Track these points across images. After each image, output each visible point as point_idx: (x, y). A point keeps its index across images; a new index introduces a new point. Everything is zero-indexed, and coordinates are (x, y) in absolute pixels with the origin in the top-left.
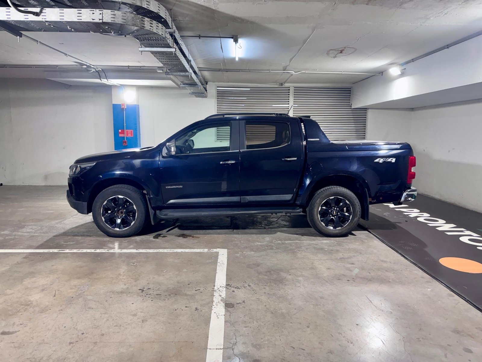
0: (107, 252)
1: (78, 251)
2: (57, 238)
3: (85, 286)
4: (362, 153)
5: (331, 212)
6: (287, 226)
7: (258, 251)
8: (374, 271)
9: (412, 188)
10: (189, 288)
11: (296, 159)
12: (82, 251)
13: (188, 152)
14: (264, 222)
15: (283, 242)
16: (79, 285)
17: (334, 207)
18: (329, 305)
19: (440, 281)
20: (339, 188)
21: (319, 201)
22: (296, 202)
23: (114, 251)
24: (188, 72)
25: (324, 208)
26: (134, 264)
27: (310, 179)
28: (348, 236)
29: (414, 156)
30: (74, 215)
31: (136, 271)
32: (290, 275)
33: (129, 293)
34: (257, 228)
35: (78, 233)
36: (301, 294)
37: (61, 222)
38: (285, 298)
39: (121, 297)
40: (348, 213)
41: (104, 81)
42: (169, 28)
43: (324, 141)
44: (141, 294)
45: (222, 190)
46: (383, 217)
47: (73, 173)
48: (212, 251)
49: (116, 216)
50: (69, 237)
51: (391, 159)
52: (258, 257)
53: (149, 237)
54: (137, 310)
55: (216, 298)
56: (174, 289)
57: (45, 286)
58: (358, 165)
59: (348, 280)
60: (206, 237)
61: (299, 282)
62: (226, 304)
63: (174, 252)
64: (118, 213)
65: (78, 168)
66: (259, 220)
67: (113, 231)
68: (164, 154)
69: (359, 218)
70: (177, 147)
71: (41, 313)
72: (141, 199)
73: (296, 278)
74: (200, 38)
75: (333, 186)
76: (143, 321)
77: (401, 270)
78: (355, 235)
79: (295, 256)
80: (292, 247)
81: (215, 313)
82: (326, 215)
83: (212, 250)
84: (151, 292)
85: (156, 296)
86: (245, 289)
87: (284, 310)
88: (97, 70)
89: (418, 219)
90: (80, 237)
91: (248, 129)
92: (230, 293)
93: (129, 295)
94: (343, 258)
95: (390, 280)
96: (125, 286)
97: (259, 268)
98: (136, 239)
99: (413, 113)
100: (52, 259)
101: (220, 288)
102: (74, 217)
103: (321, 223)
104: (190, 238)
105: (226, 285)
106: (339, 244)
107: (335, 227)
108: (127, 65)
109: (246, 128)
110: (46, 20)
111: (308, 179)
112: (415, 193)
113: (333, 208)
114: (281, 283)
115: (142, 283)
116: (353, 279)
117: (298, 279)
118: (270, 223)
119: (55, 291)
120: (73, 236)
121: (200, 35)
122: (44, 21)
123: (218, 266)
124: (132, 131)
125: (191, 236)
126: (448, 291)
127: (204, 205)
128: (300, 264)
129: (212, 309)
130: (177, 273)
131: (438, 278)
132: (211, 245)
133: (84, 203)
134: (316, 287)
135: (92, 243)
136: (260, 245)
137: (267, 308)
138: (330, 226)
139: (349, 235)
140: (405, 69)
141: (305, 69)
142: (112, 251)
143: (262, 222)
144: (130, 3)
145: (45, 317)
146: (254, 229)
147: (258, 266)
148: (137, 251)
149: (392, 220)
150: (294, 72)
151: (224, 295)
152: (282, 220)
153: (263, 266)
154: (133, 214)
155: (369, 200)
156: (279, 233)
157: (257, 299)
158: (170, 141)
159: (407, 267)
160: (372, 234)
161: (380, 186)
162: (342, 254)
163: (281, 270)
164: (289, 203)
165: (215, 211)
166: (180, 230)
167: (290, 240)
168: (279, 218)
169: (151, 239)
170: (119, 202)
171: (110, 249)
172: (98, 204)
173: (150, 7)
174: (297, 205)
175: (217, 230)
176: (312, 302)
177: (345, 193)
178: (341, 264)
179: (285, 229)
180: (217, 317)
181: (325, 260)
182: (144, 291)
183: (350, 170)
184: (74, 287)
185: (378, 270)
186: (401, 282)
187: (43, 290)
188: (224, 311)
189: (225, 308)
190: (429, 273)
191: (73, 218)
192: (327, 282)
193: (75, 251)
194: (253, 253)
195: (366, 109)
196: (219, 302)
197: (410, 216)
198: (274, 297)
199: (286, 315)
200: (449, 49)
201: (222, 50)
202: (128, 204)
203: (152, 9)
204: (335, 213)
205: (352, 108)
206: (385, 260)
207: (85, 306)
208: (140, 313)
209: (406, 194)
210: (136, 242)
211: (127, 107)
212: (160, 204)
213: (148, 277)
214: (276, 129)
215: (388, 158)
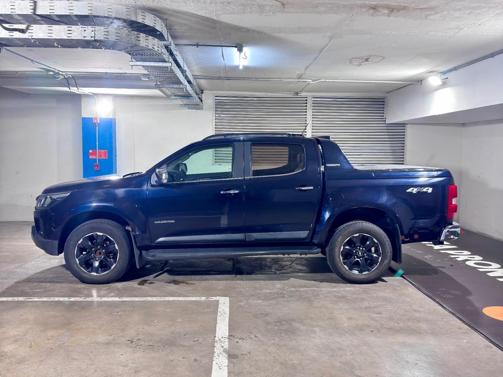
0: (84, 300)
1: (49, 299)
2: (20, 285)
3: (64, 337)
4: (392, 182)
5: (355, 253)
6: (304, 271)
7: (267, 299)
8: (403, 321)
9: (454, 223)
10: (185, 338)
11: (312, 188)
12: (53, 299)
13: (182, 179)
14: (274, 266)
15: (297, 289)
16: (58, 336)
17: (360, 247)
18: (347, 356)
19: (478, 331)
20: (364, 224)
21: (341, 239)
22: (313, 241)
23: (92, 299)
24: (183, 84)
25: (347, 247)
26: (118, 313)
27: (329, 212)
28: (377, 282)
29: (456, 185)
30: (36, 258)
31: (122, 321)
32: (304, 325)
33: (117, 344)
34: (266, 273)
35: (44, 279)
36: (316, 345)
37: (21, 266)
38: (297, 349)
39: (107, 348)
40: (376, 254)
41: (74, 90)
42: (164, 40)
43: (346, 166)
44: (131, 345)
45: (222, 226)
46: (424, 260)
47: (41, 206)
48: (210, 300)
49: (93, 257)
50: (35, 284)
51: (427, 188)
52: (267, 306)
53: (134, 284)
54: (127, 361)
55: (218, 349)
56: (168, 340)
57: (18, 337)
58: (388, 196)
59: (372, 331)
60: (202, 284)
61: (314, 332)
62: (229, 356)
63: (165, 300)
64: (95, 254)
65: (47, 199)
66: (268, 263)
67: (89, 276)
68: (153, 182)
69: (390, 260)
70: (169, 174)
71: (19, 363)
72: (124, 237)
73: (311, 329)
74: (197, 47)
75: (358, 221)
76: (136, 372)
77: (435, 320)
78: (386, 282)
79: (312, 305)
80: (308, 295)
81: (217, 364)
82: (350, 256)
83: (211, 298)
84: (142, 343)
85: (148, 347)
86: (251, 340)
87: (295, 361)
88: (66, 77)
89: (467, 263)
90: (47, 283)
91: (254, 152)
92: (233, 344)
93: (116, 346)
94: (369, 307)
95: (422, 331)
96: (111, 337)
97: (267, 318)
98: (117, 286)
99: (464, 129)
100: (19, 308)
101: (222, 339)
102: (36, 260)
103: (344, 266)
104: (184, 284)
105: (229, 336)
106: (365, 292)
107: (361, 272)
108: (105, 72)
109: (252, 150)
110: (32, 37)
111: (327, 212)
112: (458, 230)
113: (358, 248)
114: (293, 333)
115: (131, 333)
116: (378, 329)
117: (313, 329)
118: (282, 267)
119: (30, 342)
120: (39, 282)
121: (198, 43)
122: (31, 38)
123: (218, 315)
124: (106, 151)
125: (184, 283)
126: (487, 343)
127: (200, 244)
128: (316, 314)
129: (214, 360)
130: (170, 323)
131: (477, 329)
132: (209, 292)
133: (54, 241)
134: (333, 338)
135: (64, 291)
136: (269, 293)
137: (276, 359)
138: (355, 270)
139: (379, 281)
140: (447, 78)
141: (325, 78)
142: (89, 299)
143: (272, 266)
144: (124, 18)
145: (24, 368)
146: (262, 274)
147: (266, 316)
148: (120, 299)
149: (434, 265)
150: (311, 81)
151: (226, 345)
152: (297, 264)
153: (273, 316)
154: (113, 256)
155: (401, 238)
156: (292, 279)
157: (265, 350)
158: (161, 167)
159: (444, 318)
160: (407, 280)
161: (414, 220)
162: (367, 303)
163: (294, 320)
164: (304, 241)
165: (214, 251)
166: (170, 276)
167: (306, 286)
168: (293, 262)
169: (135, 286)
170: (98, 241)
171: (86, 297)
172: (72, 243)
173: (146, 21)
174: (315, 245)
175: (216, 276)
176: (328, 353)
177: (371, 230)
178: (365, 314)
179: (300, 274)
180: (219, 368)
181: (346, 309)
182: (133, 342)
183: (378, 202)
184: (51, 338)
185: (409, 320)
186: (433, 333)
187: (16, 341)
188: (227, 362)
189: (228, 359)
190: (468, 323)
191: (35, 262)
192: (347, 332)
193: (45, 299)
194: (260, 301)
195: (405, 124)
196: (221, 353)
197: (457, 259)
198: (285, 348)
199: (297, 366)
200: (494, 58)
201: (224, 58)
202: (108, 242)
203: (147, 23)
204: (360, 253)
205: (386, 123)
206: (419, 309)
207: (67, 357)
208: (132, 364)
209: (446, 231)
210: (118, 289)
211: (100, 121)
212: (147, 243)
213: (136, 328)
214: (289, 152)
215: (423, 187)
